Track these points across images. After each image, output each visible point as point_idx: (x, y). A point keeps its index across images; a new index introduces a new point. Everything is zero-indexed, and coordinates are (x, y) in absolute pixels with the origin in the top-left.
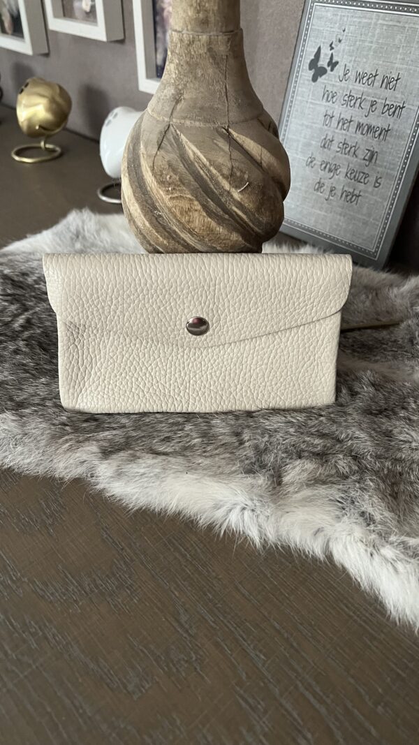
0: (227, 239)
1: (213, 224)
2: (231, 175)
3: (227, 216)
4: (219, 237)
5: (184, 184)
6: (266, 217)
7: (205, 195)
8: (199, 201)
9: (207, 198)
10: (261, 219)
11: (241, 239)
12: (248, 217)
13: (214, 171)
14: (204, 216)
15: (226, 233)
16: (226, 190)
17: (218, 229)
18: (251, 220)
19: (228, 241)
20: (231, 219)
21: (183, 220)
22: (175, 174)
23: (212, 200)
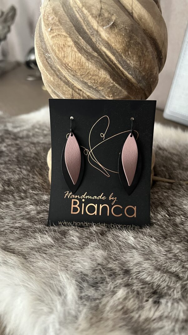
0: (96, 75)
1: (83, 59)
2: (100, 15)
3: (95, 54)
4: (88, 73)
5: (61, 24)
6: (134, 61)
7: (77, 33)
8: (72, 38)
9: (78, 35)
10: (128, 62)
11: (108, 77)
12: (117, 58)
13: (85, 11)
14: (76, 52)
15: (95, 69)
16: (94, 29)
17: (87, 64)
18: (120, 62)
19: (97, 78)
20: (99, 57)
21: (60, 56)
22: (56, 16)
23: (83, 38)
